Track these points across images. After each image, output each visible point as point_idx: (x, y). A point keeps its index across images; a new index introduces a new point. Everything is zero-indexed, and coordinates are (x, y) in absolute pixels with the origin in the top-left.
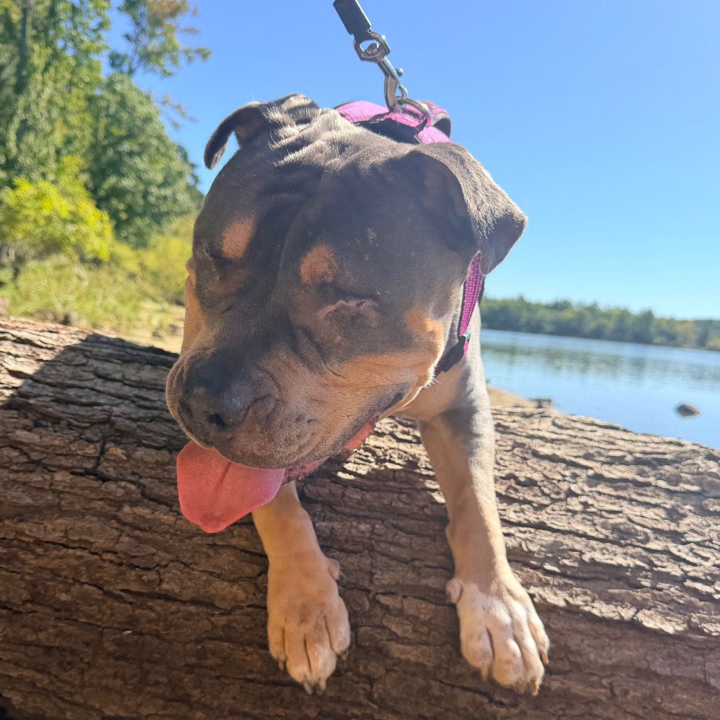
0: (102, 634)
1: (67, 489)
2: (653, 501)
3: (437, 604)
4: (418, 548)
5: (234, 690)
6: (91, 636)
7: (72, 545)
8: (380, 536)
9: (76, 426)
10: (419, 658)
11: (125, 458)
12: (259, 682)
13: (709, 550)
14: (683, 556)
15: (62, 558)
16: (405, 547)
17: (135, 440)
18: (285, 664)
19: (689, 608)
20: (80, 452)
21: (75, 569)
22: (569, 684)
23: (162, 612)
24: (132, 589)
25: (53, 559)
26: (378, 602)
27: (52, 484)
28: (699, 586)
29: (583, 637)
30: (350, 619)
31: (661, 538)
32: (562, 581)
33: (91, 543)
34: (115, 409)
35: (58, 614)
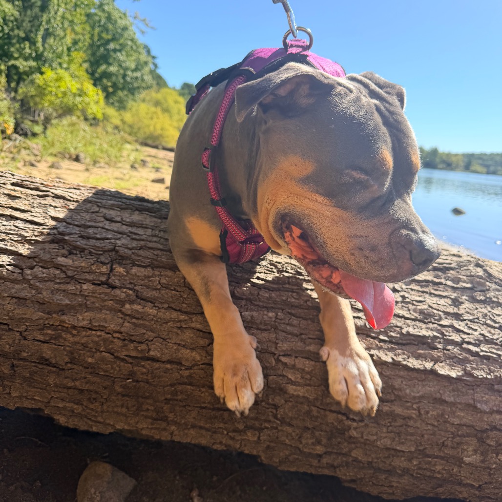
0: (114, 382)
1: (91, 294)
2: (444, 294)
3: (315, 361)
4: (304, 327)
5: (194, 414)
6: (108, 383)
7: (94, 328)
8: (281, 320)
9: (94, 253)
10: (305, 393)
11: (125, 274)
12: (210, 409)
13: (477, 324)
14: (462, 329)
15: (88, 336)
16: (296, 327)
17: (130, 262)
18: (224, 399)
19: (465, 361)
20: (97, 271)
21: (97, 343)
22: (394, 408)
23: (150, 368)
24: (132, 355)
25: (83, 337)
26: (280, 361)
27: (81, 291)
28: (471, 347)
29: (403, 379)
30: (263, 371)
31: (449, 318)
32: (390, 346)
33: (106, 327)
34: (118, 242)
35: (87, 370)
